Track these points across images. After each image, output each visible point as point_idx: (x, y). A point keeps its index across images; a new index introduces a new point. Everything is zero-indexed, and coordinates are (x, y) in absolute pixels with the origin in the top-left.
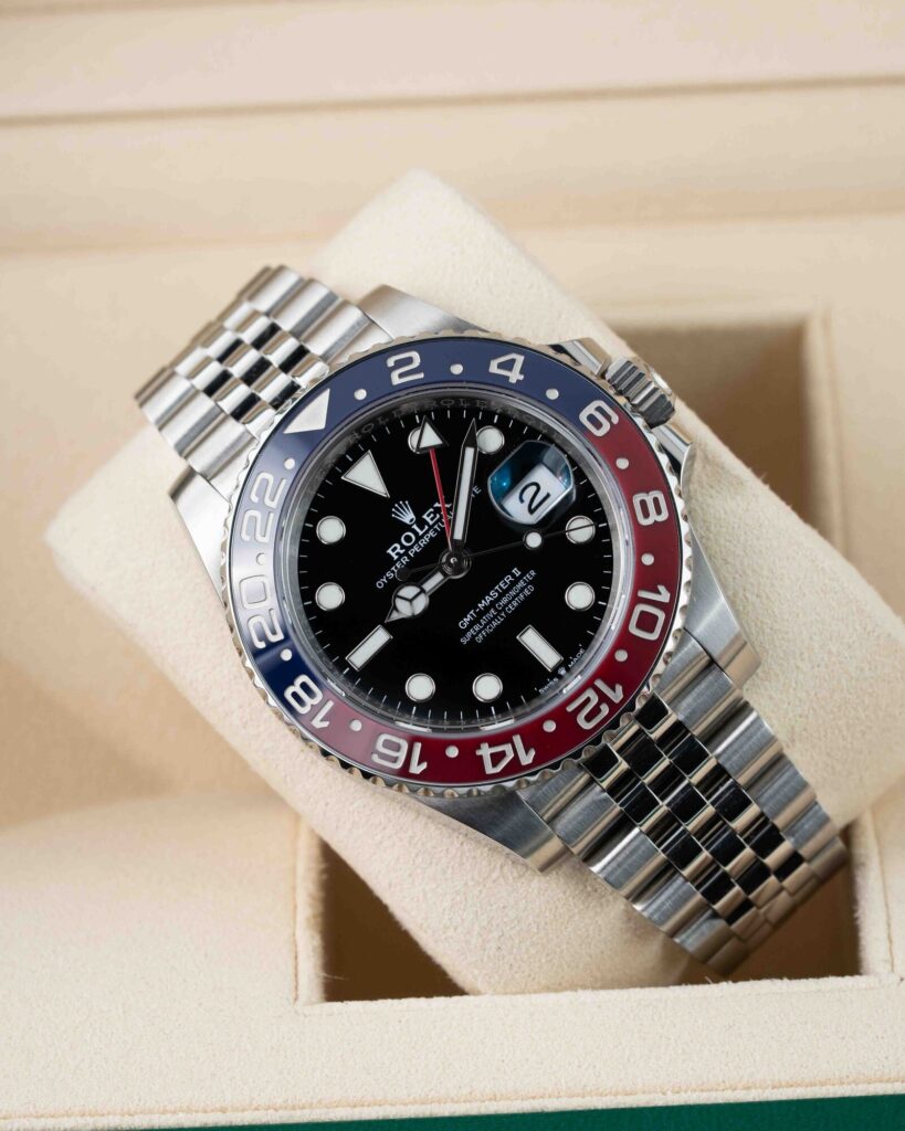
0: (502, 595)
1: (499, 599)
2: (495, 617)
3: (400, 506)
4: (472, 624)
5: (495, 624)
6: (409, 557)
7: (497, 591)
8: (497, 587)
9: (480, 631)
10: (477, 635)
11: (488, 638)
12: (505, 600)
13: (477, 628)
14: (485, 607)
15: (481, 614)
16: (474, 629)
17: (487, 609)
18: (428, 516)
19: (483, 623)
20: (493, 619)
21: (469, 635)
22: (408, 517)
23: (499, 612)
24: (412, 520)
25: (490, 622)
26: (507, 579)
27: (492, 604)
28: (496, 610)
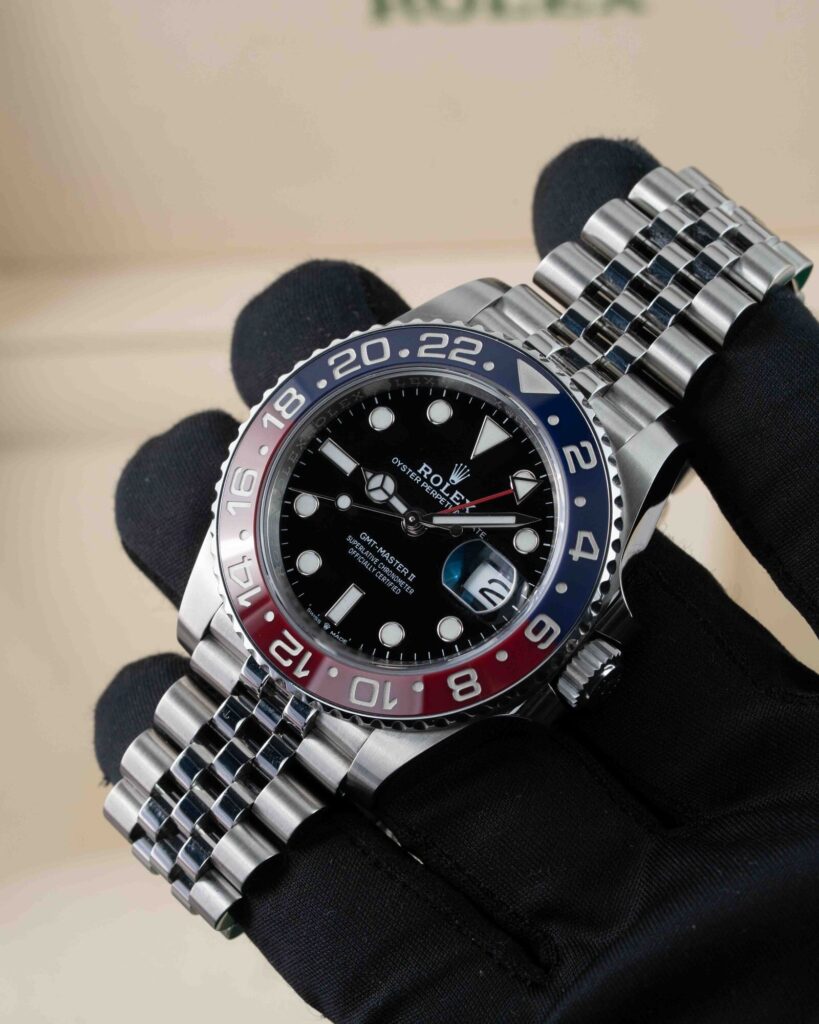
0: (391, 567)
1: (387, 564)
2: (372, 563)
3: (465, 470)
4: (364, 544)
5: (366, 564)
6: (421, 483)
7: (394, 562)
8: (397, 562)
9: (358, 551)
10: (355, 549)
11: (353, 559)
12: (387, 570)
13: (362, 548)
14: (380, 553)
15: (373, 550)
16: (360, 547)
17: (378, 555)
18: (458, 495)
19: (366, 553)
20: (370, 561)
21: (355, 542)
22: (456, 478)
23: (376, 566)
24: (453, 481)
25: (367, 559)
26: (405, 571)
27: (383, 560)
28: (378, 563)
